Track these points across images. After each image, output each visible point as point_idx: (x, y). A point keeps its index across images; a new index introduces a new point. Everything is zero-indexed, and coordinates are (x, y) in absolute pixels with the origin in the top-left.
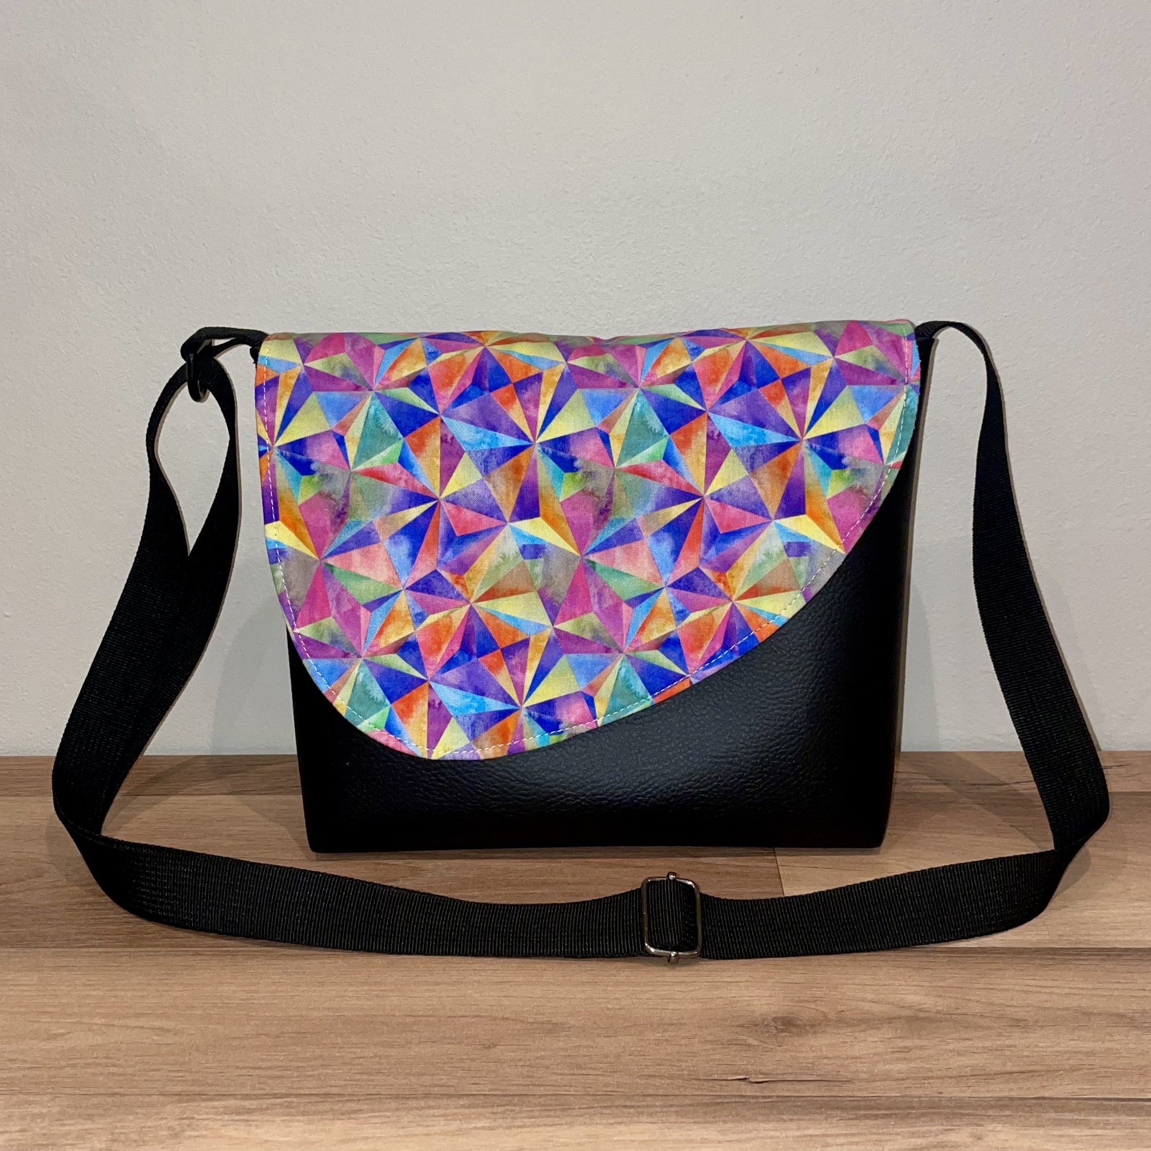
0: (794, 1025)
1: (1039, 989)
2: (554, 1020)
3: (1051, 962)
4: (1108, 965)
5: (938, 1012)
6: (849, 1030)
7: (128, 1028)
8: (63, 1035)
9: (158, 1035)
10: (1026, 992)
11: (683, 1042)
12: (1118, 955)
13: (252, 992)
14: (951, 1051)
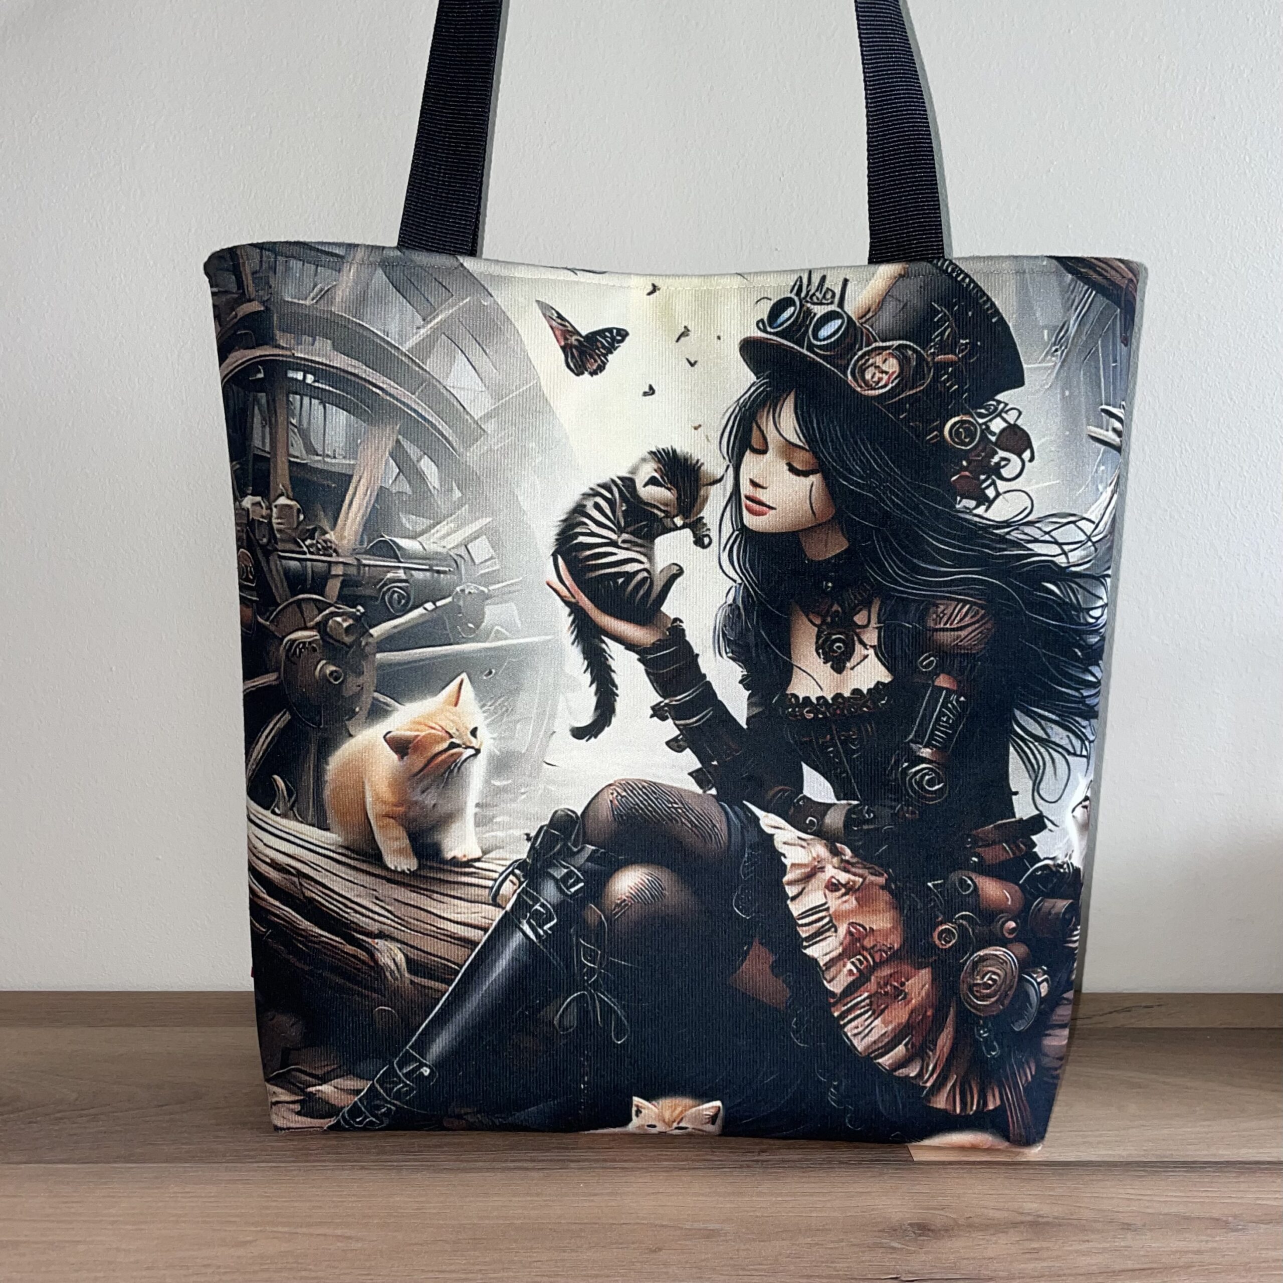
0: (929, 1230)
1: (1140, 1197)
2: (711, 1226)
3: (1143, 1173)
4: (1194, 1177)
5: (1057, 1218)
6: (981, 1233)
7: (312, 1235)
8: (250, 1242)
9: (341, 1242)
10: (1129, 1199)
11: (832, 1245)
12: (1201, 1167)
13: (422, 1202)
14: (1077, 1252)
